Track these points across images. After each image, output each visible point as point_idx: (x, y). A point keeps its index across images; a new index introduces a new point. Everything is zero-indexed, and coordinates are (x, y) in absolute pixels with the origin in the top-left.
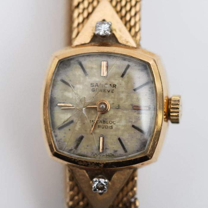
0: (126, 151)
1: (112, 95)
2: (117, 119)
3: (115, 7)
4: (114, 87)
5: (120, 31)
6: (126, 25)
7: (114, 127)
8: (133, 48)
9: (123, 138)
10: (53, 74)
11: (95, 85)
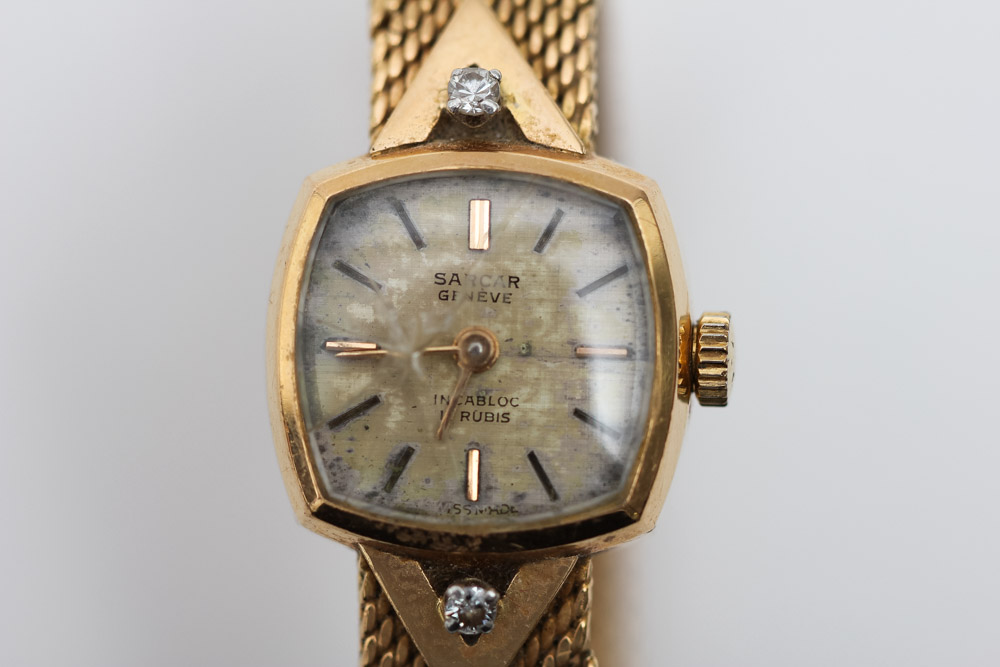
0: (554, 496)
1: (507, 311)
2: (525, 391)
3: (510, 23)
4: (513, 285)
5: (529, 102)
6: (545, 81)
7: (515, 415)
8: (571, 155)
9: (545, 453)
10: (312, 243)
11: (448, 278)
